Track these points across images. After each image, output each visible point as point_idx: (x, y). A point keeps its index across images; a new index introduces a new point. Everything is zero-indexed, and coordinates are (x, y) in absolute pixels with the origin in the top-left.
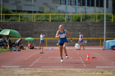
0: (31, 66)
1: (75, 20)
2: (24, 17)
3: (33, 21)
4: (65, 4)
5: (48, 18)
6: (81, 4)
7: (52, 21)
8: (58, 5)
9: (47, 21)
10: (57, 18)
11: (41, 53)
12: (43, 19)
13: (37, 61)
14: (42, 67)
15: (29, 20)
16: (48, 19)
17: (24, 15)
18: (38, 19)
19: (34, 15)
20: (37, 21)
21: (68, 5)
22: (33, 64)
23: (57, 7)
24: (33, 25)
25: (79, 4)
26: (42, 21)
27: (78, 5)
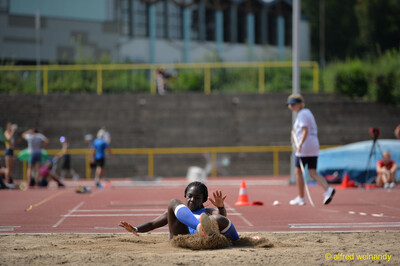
0: (55, 226)
1: (186, 86)
2: (8, 81)
3: (38, 91)
4: (147, 35)
5: (91, 80)
6: (203, 35)
7: (106, 91)
8: (124, 40)
9: (88, 90)
10: (123, 80)
11: (79, 192)
12: (75, 85)
13: (74, 213)
14: (96, 228)
15: (26, 90)
16: (92, 86)
17: (6, 72)
18: (58, 83)
19: (42, 72)
20: (54, 90)
21: (158, 37)
22: (61, 221)
23: (118, 46)
24: (39, 106)
25: (195, 35)
26: (72, 91)
27: (193, 39)
